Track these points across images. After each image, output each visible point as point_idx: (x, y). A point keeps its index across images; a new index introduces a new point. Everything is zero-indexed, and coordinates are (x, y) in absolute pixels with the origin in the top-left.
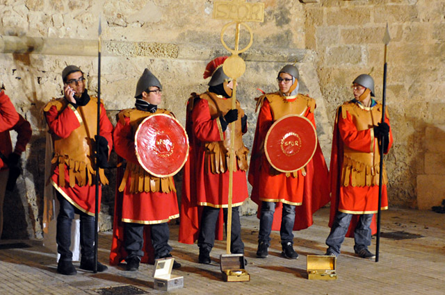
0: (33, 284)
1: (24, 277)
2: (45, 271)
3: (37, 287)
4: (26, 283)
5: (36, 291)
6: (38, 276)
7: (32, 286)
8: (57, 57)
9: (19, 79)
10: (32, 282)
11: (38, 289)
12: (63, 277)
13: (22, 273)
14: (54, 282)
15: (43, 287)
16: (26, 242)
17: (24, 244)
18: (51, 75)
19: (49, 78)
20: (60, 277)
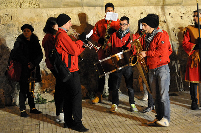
0: (178, 115)
1: (173, 111)
2: (184, 108)
3: (179, 116)
4: (174, 114)
5: (179, 118)
6: (180, 110)
7: (177, 116)
8: (189, 6)
9: (172, 17)
10: (177, 113)
11: (180, 117)
12: (192, 111)
13: (173, 109)
14: (187, 114)
15: (182, 116)
16: (176, 93)
17: (175, 94)
18: (187, 15)
19: (186, 16)
20: (191, 111)
